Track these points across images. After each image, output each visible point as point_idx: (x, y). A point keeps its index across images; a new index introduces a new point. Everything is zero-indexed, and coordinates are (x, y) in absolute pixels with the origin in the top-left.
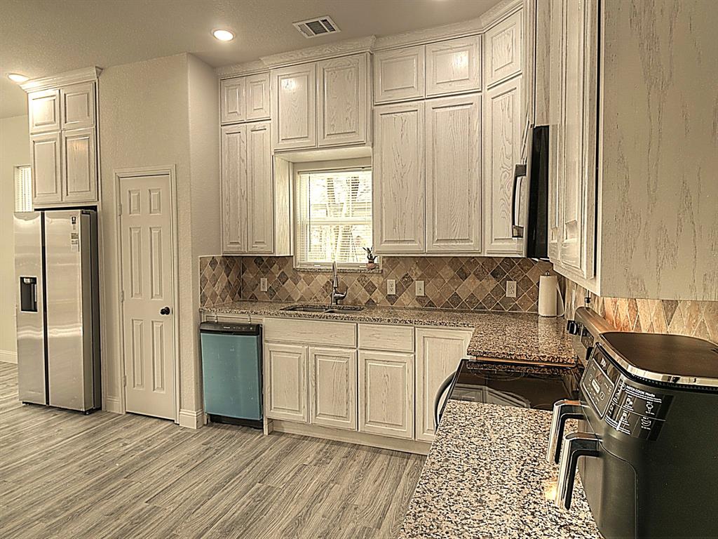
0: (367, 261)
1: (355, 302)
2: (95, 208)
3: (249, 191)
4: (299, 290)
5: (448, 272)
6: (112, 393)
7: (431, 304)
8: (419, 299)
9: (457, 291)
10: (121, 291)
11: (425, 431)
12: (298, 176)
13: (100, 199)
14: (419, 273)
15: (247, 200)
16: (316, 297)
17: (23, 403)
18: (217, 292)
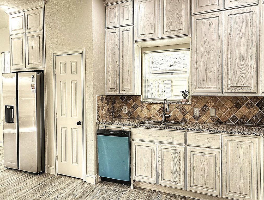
0: (182, 98)
1: (175, 119)
2: (42, 71)
3: (121, 62)
4: (144, 113)
5: (230, 104)
6: (51, 165)
7: (219, 121)
8: (213, 118)
9: (235, 114)
10: (55, 113)
11: (228, 192)
12: (144, 54)
13: (45, 67)
14: (213, 105)
15: (119, 66)
16: (153, 117)
17: (6, 168)
18: (104, 114)
